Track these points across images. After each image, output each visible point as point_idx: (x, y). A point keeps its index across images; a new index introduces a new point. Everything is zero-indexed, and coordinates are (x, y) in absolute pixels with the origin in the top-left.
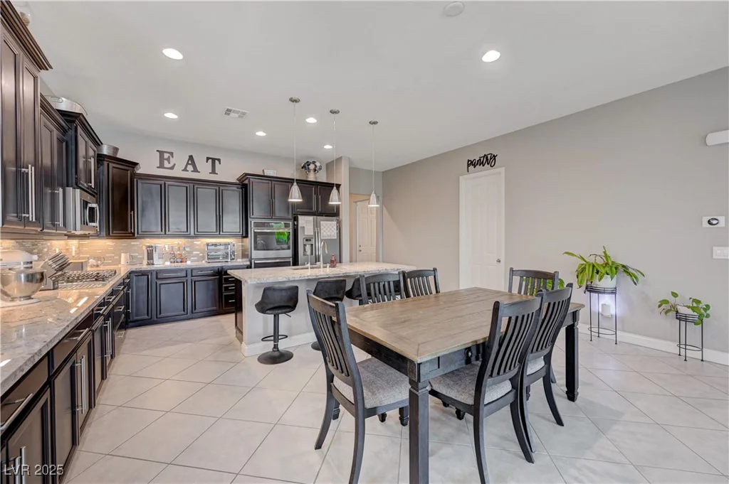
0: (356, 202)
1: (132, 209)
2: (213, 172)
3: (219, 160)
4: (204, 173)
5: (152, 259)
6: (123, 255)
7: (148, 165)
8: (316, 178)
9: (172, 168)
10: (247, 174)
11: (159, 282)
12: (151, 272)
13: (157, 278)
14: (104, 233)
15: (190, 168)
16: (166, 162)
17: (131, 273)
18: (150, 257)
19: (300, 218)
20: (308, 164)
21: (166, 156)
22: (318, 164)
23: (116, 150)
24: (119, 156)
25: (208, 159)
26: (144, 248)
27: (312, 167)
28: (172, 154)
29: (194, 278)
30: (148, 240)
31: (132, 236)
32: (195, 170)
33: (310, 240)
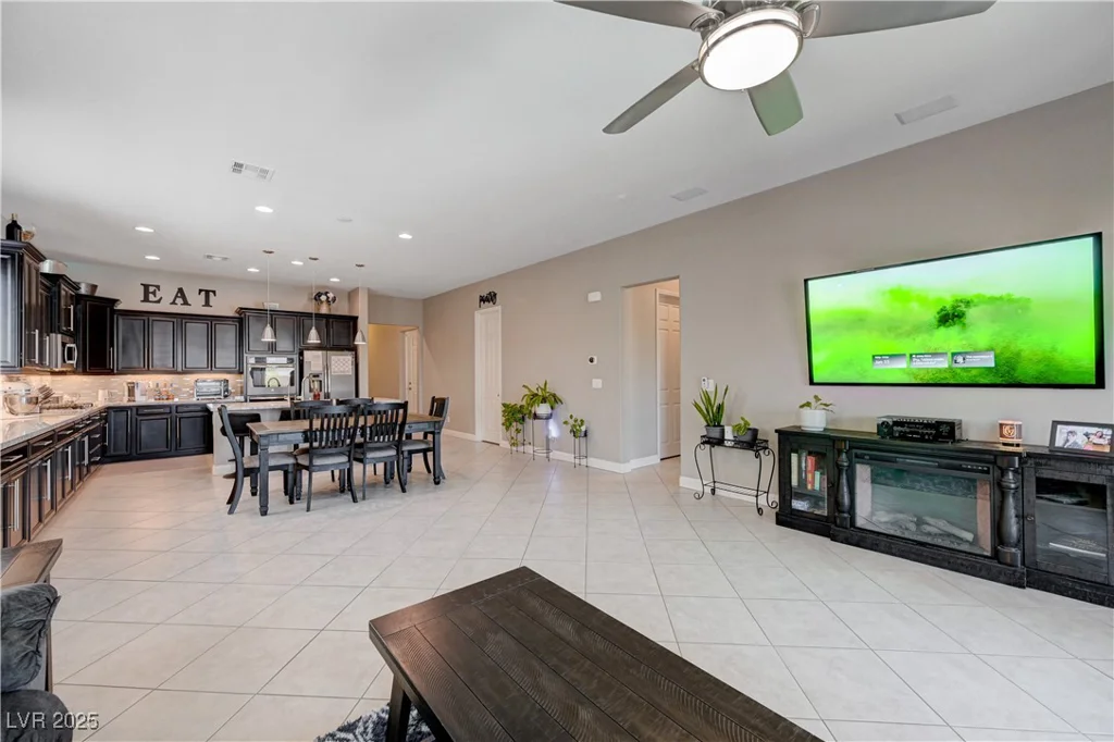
0: (404, 332)
1: (112, 345)
2: (207, 304)
3: (214, 292)
4: (196, 306)
5: (133, 396)
6: (101, 392)
7: (130, 300)
8: (330, 310)
9: (159, 301)
10: (241, 309)
11: (139, 418)
12: (130, 408)
13: (137, 414)
14: (80, 370)
15: (179, 301)
16: (151, 295)
17: (108, 409)
18: (131, 392)
19: (306, 353)
20: (319, 295)
21: (151, 289)
22: (331, 295)
23: (94, 287)
24: (97, 294)
25: (201, 291)
26: (125, 384)
27: (323, 298)
28: (158, 287)
29: (179, 415)
30: (129, 376)
31: (111, 372)
32: (186, 303)
33: (318, 376)
